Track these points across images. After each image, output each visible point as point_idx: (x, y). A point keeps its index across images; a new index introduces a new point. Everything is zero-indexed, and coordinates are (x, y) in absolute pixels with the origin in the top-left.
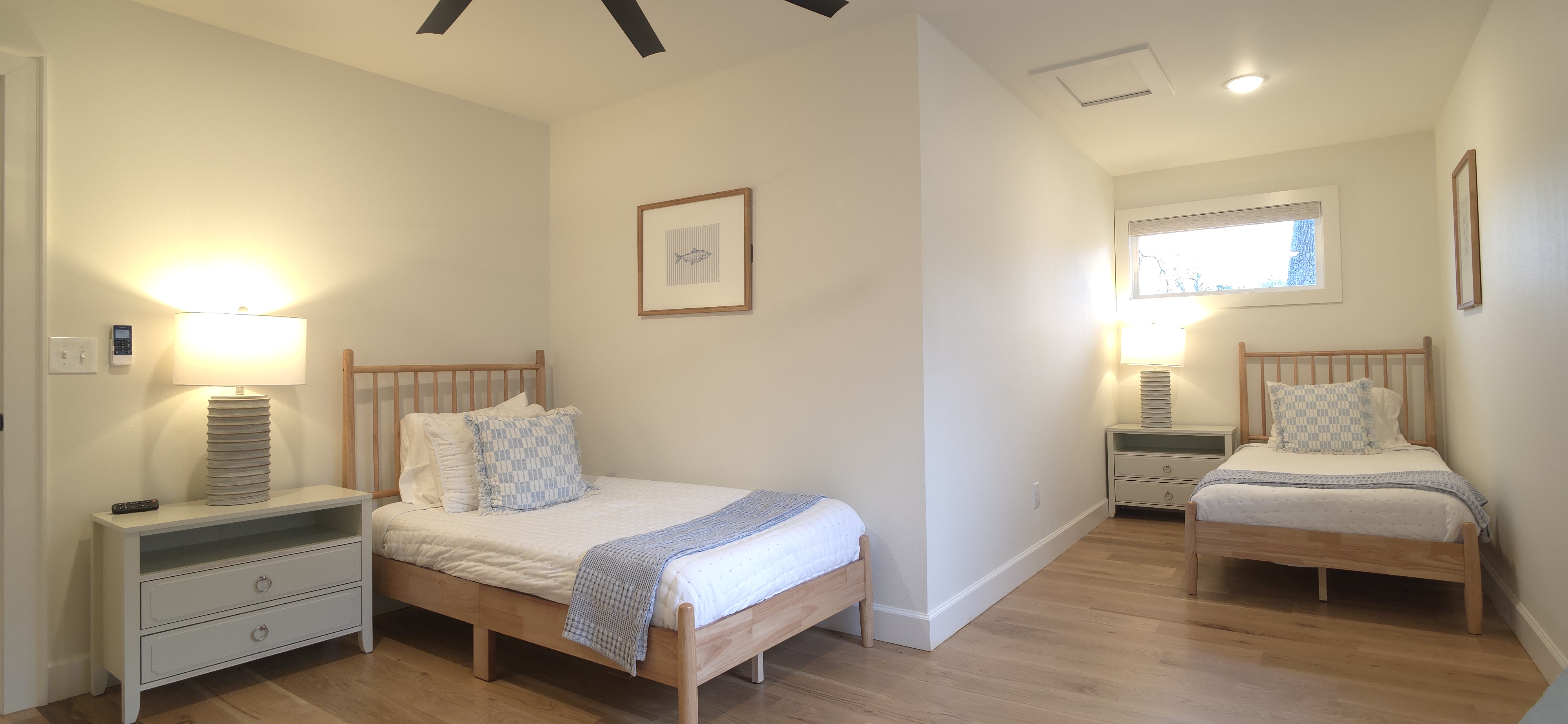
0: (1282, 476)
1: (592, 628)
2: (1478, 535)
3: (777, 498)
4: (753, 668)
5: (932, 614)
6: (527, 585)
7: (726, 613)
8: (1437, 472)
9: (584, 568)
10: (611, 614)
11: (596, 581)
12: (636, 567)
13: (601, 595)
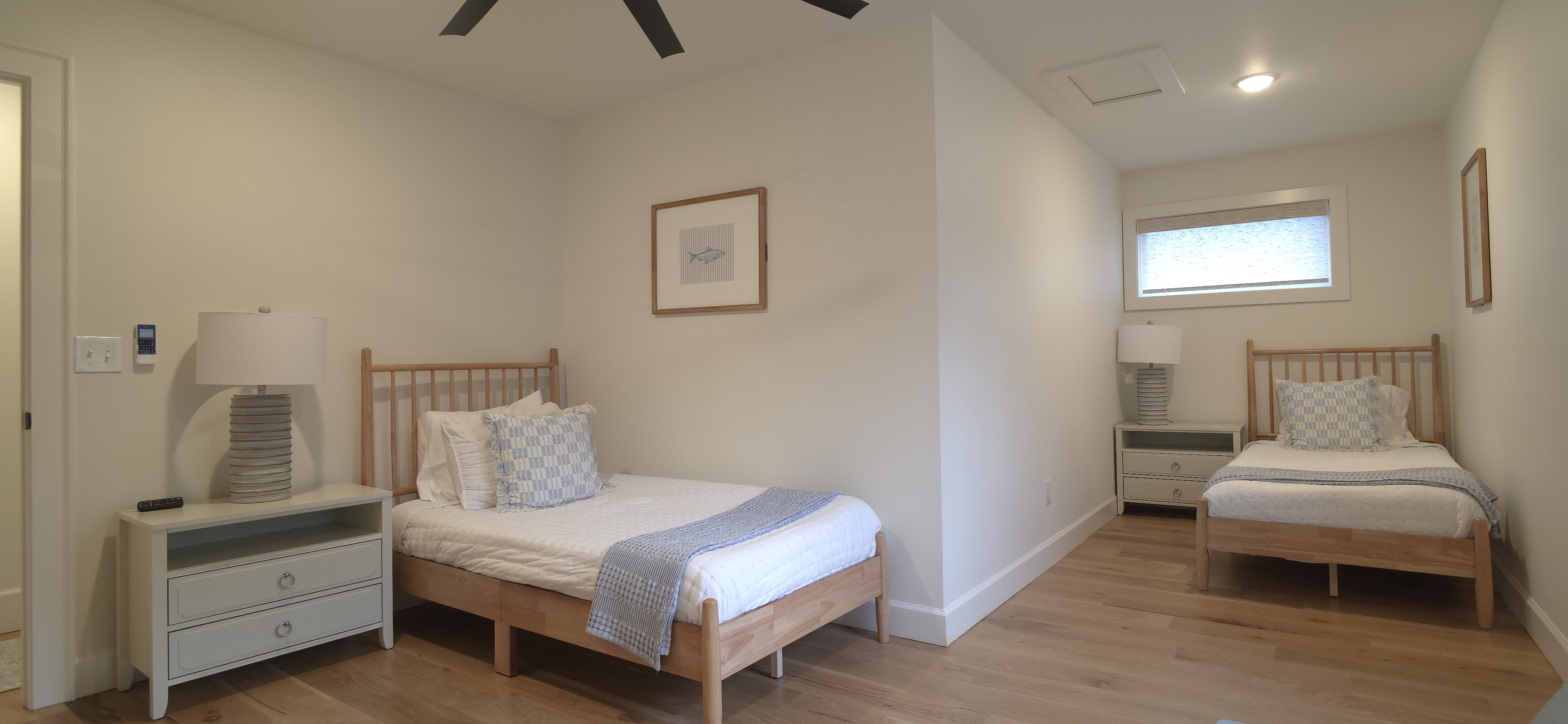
0: (1292, 473)
1: (615, 623)
2: (1489, 531)
3: (794, 495)
4: (773, 663)
5: (949, 609)
6: (549, 582)
7: (748, 609)
8: (1447, 469)
9: (606, 564)
10: (634, 609)
11: (619, 577)
12: (659, 563)
13: (624, 590)
